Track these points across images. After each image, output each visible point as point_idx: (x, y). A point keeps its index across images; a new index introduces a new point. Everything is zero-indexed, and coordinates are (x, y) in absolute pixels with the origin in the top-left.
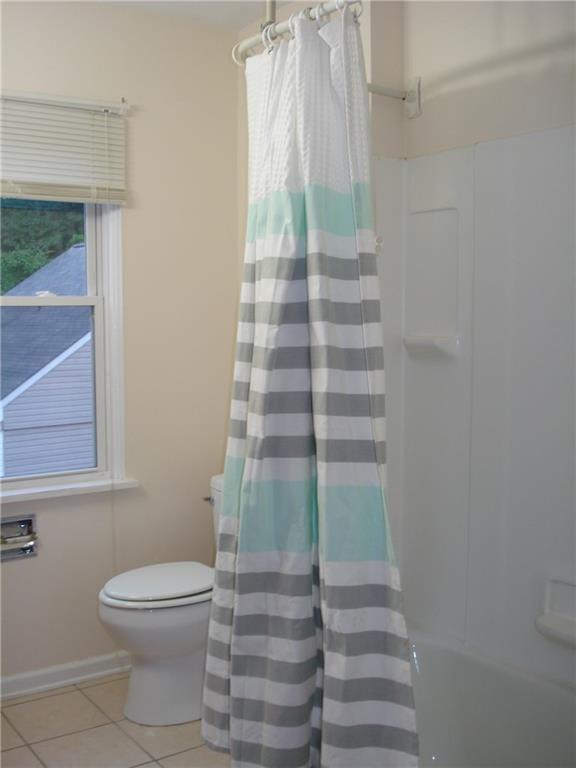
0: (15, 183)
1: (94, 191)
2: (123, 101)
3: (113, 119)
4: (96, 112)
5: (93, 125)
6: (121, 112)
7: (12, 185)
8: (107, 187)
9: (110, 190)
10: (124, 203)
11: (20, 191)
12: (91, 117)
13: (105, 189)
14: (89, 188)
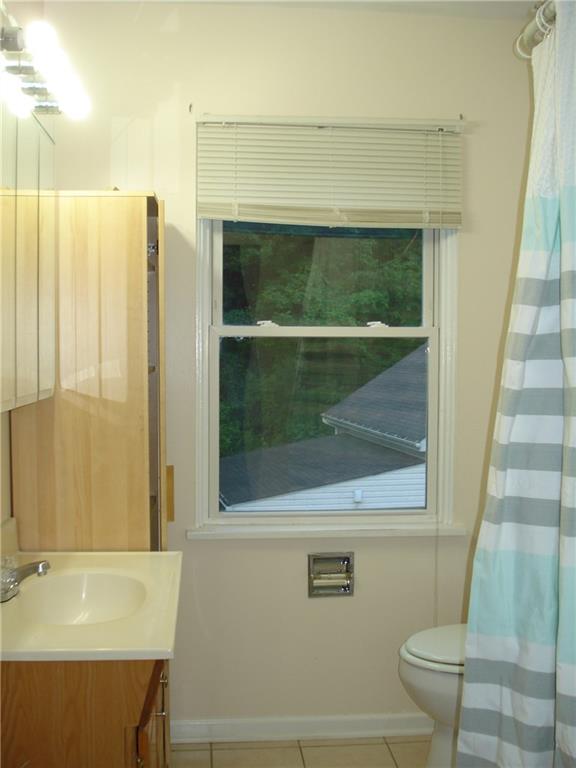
0: (341, 211)
1: (426, 216)
2: (461, 117)
3: (448, 138)
4: (428, 132)
5: (427, 146)
6: (457, 130)
7: (338, 213)
8: (440, 210)
9: (444, 213)
10: (459, 227)
11: (345, 218)
12: (424, 137)
13: (438, 213)
14: (421, 212)
